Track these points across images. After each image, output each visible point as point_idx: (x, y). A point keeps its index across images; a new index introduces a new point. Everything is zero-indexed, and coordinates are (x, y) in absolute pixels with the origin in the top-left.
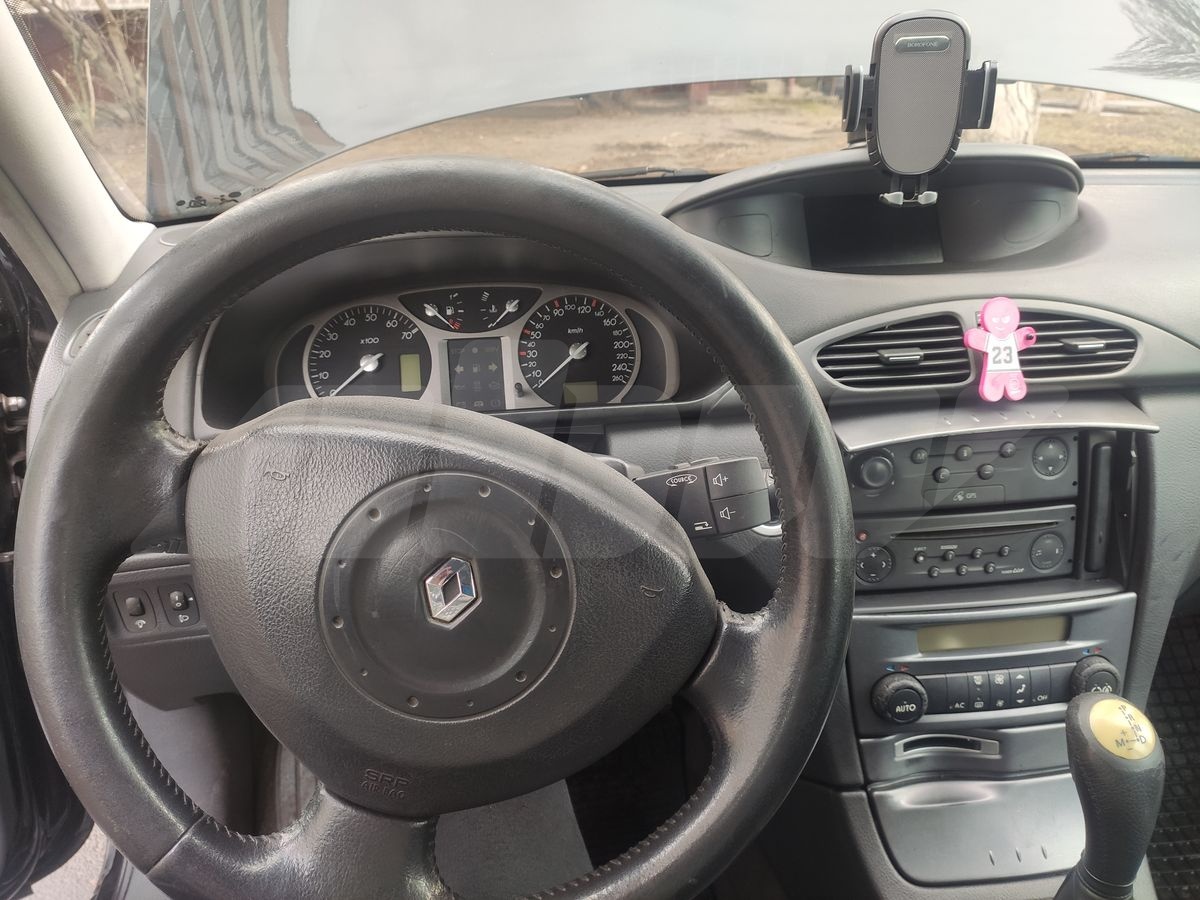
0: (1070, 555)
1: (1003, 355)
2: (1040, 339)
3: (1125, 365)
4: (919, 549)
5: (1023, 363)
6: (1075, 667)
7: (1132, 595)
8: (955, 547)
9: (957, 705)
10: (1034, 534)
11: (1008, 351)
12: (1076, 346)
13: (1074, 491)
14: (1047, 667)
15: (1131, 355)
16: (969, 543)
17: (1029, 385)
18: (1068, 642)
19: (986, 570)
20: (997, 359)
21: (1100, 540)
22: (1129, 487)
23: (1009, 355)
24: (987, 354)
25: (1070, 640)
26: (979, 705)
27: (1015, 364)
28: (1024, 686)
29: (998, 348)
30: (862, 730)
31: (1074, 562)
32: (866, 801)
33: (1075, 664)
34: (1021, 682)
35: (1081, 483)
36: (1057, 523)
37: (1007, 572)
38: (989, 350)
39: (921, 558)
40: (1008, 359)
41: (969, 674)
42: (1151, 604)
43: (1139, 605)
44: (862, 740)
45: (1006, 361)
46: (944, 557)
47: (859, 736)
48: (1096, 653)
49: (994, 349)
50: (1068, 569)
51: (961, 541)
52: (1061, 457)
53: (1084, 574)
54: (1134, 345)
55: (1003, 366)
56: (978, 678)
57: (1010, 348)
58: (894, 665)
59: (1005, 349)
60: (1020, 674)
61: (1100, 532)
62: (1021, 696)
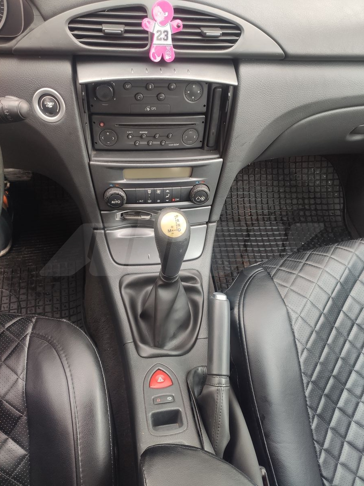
0: (201, 139)
1: (163, 36)
2: (185, 26)
3: (231, 46)
4: (129, 132)
5: (174, 40)
6: (192, 188)
7: (221, 160)
8: (146, 132)
9: (140, 201)
10: (185, 128)
11: (166, 33)
12: (206, 33)
13: (204, 110)
14: (180, 188)
15: (237, 40)
16: (153, 131)
17: (176, 53)
18: (190, 178)
19: (161, 144)
20: (159, 38)
21: (213, 134)
22: (226, 110)
23: (167, 36)
24: (154, 34)
25: (192, 177)
26: (149, 201)
27: (170, 42)
28: (169, 195)
29: (160, 31)
30: (101, 208)
31: (203, 142)
32: (103, 234)
33: (192, 187)
34: (168, 193)
35: (208, 106)
36: (195, 124)
37: (172, 145)
38: (155, 32)
39: (130, 137)
40: (166, 38)
41: (146, 189)
42: (228, 164)
43: (224, 164)
44: (102, 212)
45: (164, 40)
46: (141, 137)
47: (100, 210)
48: (202, 183)
49: (158, 32)
50: (200, 145)
51: (150, 129)
52: (199, 92)
53: (206, 148)
54: (238, 35)
55: (163, 42)
56: (149, 191)
57: (167, 32)
58: (113, 184)
59: (165, 31)
60: (168, 190)
61: (214, 130)
62: (167, 199)
